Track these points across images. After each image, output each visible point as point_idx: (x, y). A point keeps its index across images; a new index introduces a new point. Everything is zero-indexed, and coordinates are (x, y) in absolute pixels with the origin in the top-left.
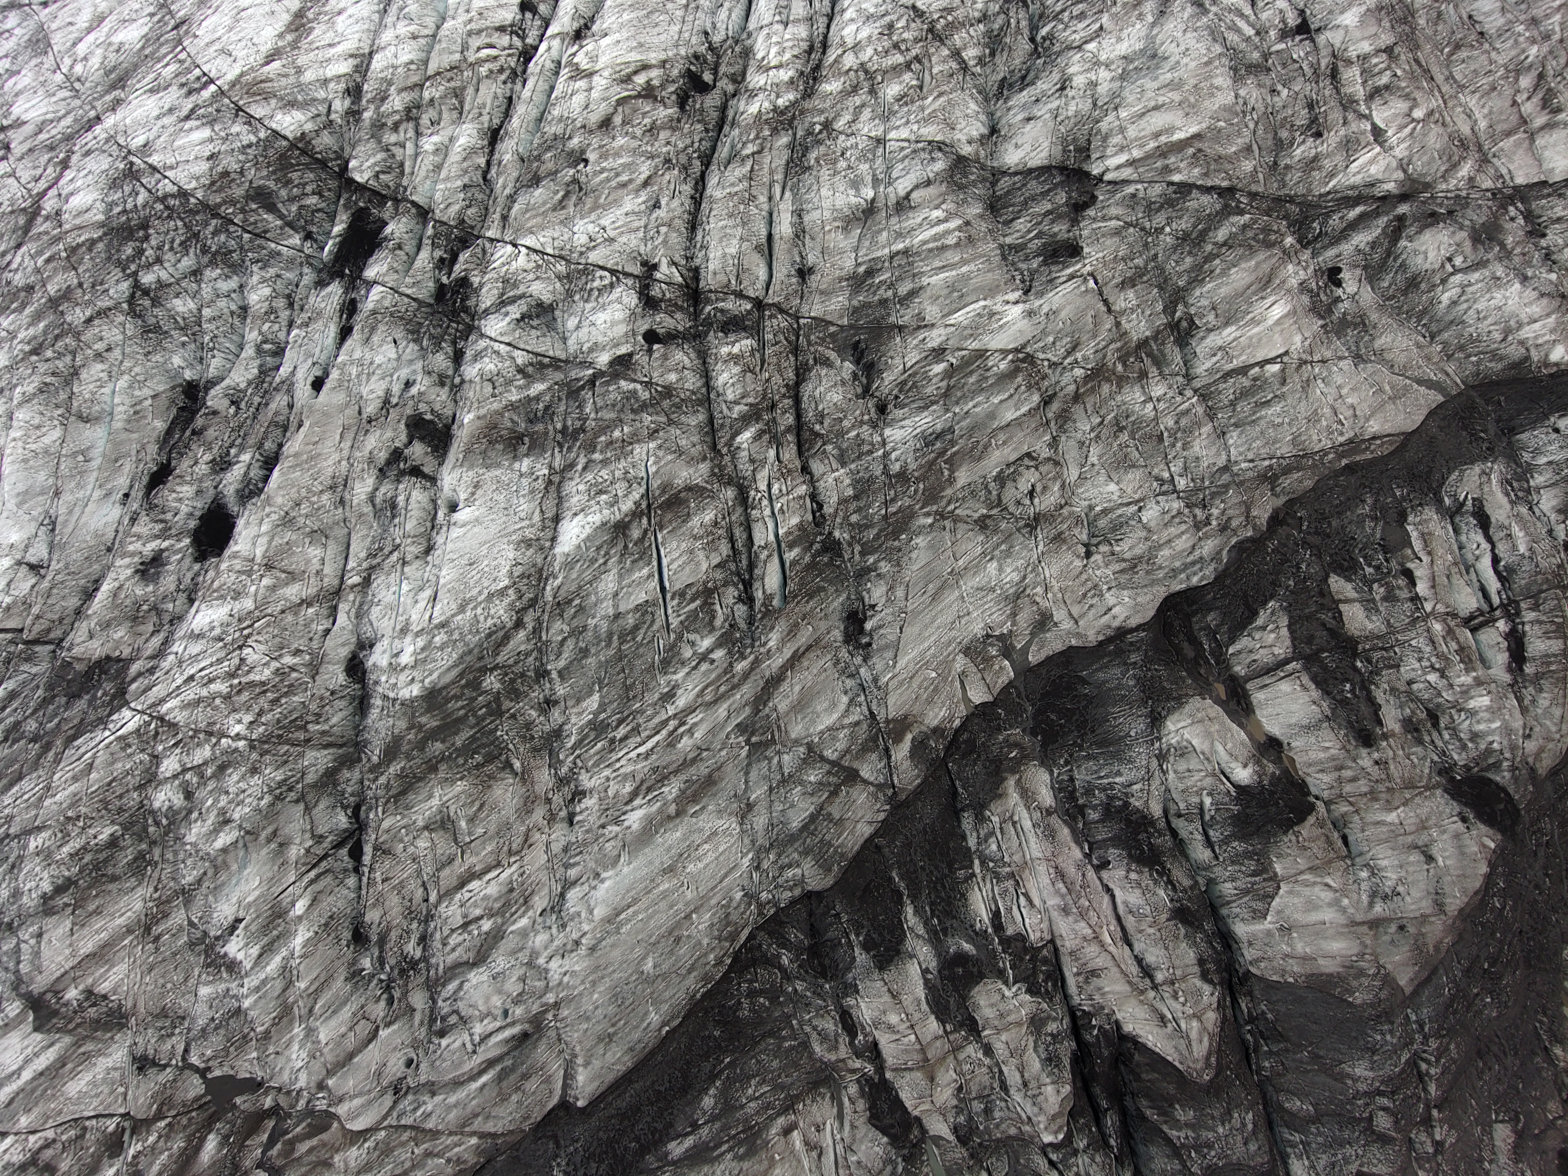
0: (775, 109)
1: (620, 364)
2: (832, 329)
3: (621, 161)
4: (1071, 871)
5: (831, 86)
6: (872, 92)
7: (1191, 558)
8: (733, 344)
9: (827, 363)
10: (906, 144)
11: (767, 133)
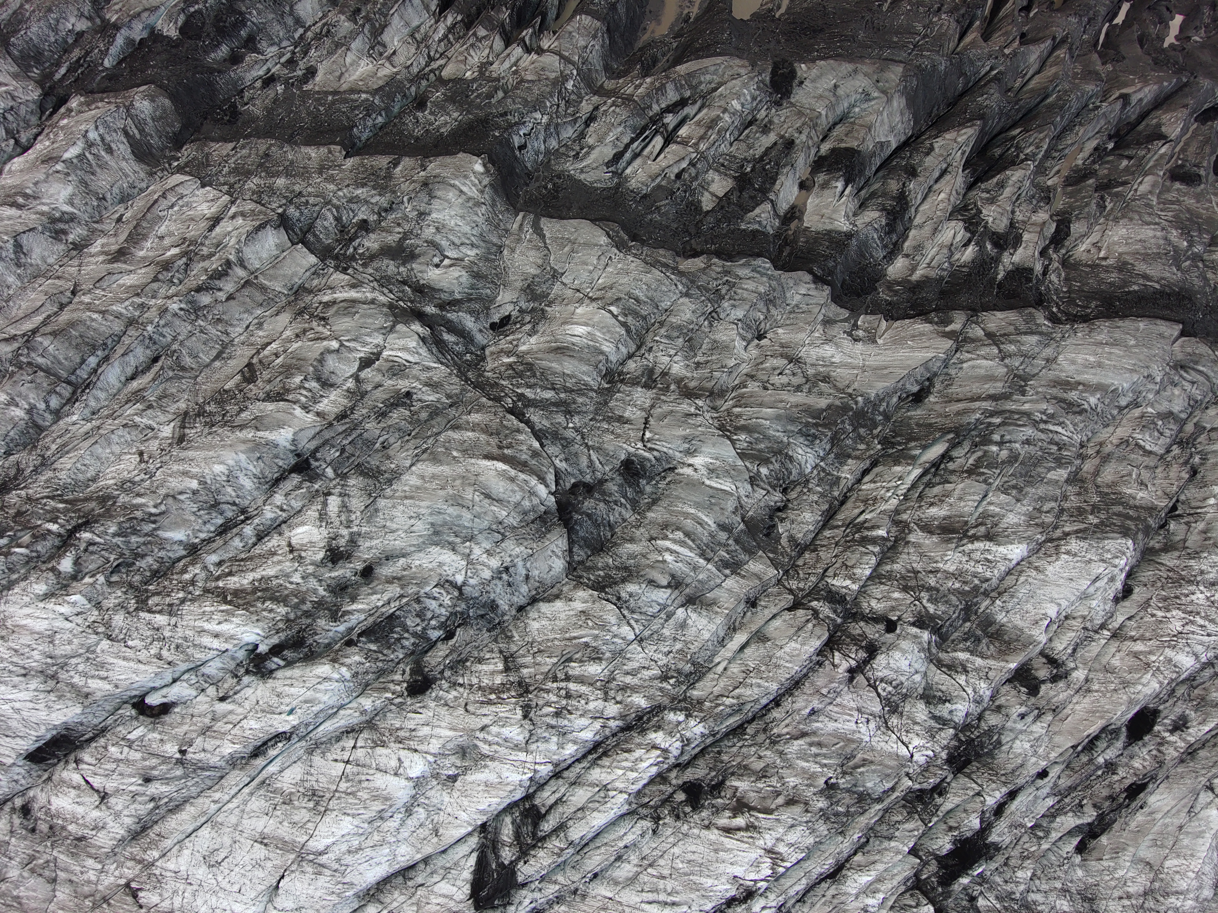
0: (688, 716)
1: (924, 622)
2: (771, 555)
3: (805, 764)
4: (928, 229)
5: (640, 701)
6: (611, 679)
7: (756, 275)
8: (846, 587)
9: (792, 539)
10: (632, 622)
11: (707, 704)
